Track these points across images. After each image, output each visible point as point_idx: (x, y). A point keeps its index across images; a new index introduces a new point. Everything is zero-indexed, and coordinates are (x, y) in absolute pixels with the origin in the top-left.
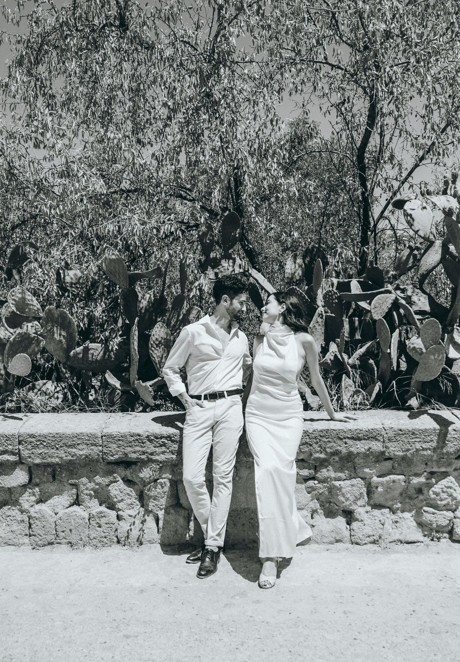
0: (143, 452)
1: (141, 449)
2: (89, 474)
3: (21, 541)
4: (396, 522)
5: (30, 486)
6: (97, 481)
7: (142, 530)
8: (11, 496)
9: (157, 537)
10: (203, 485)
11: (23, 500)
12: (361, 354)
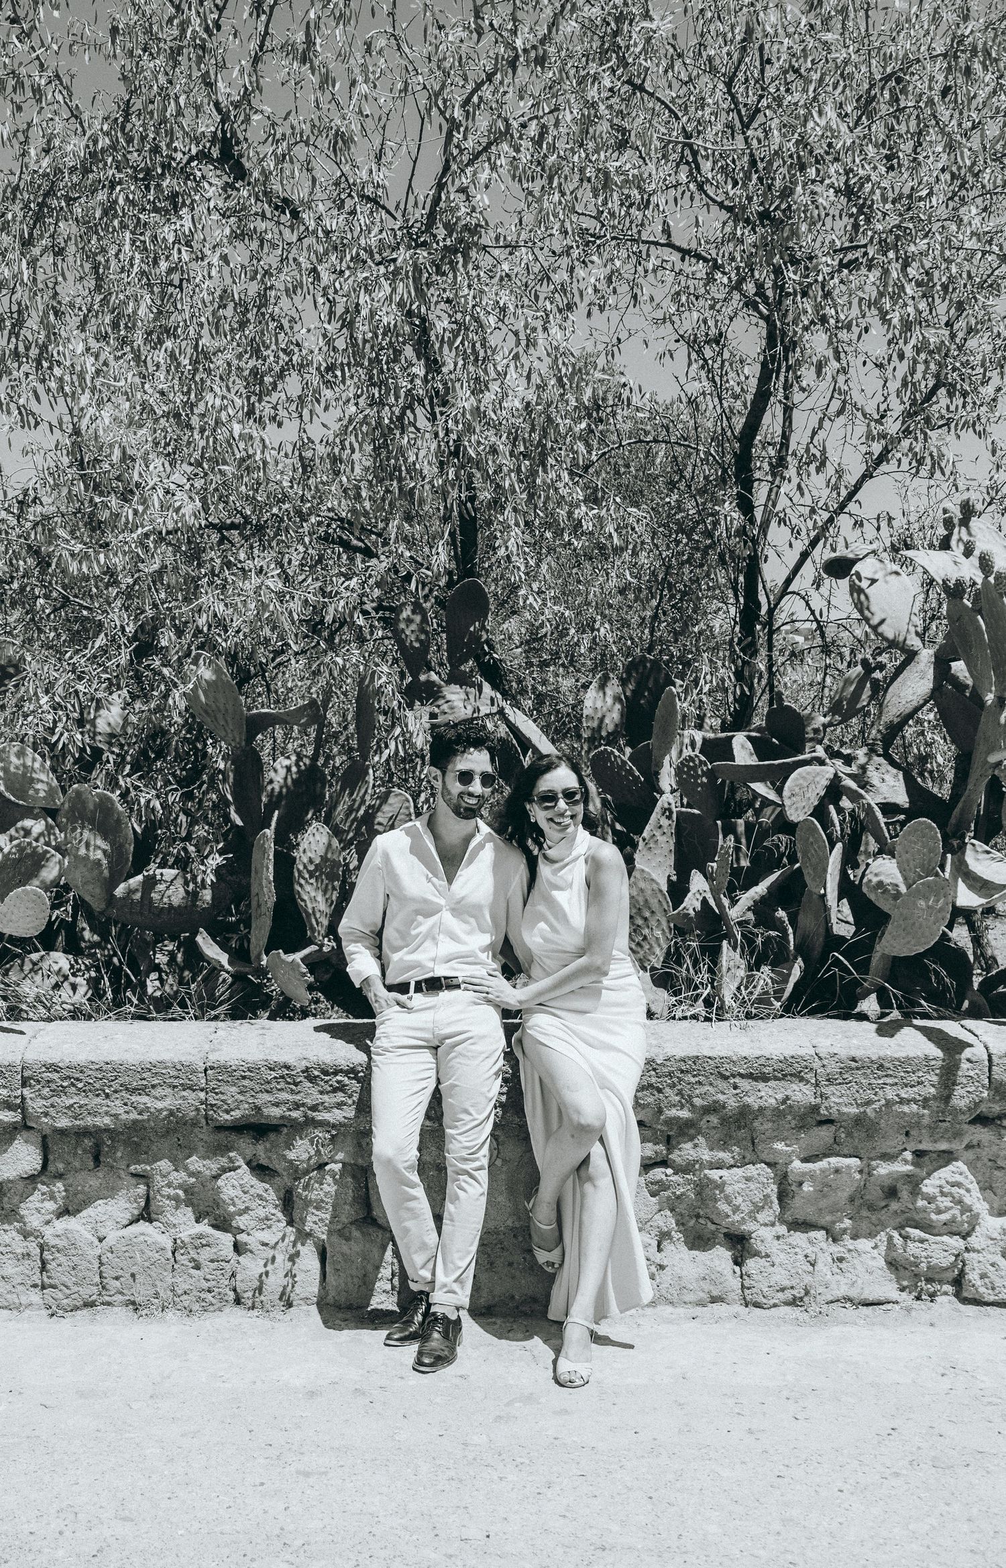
0: (296, 1104)
1: (290, 1097)
2: (175, 1152)
3: (24, 1300)
4: (841, 1260)
5: (43, 1178)
6: (192, 1168)
7: (290, 1274)
8: (1, 1201)
9: (313, 1292)
11: (28, 1209)
12: (757, 897)
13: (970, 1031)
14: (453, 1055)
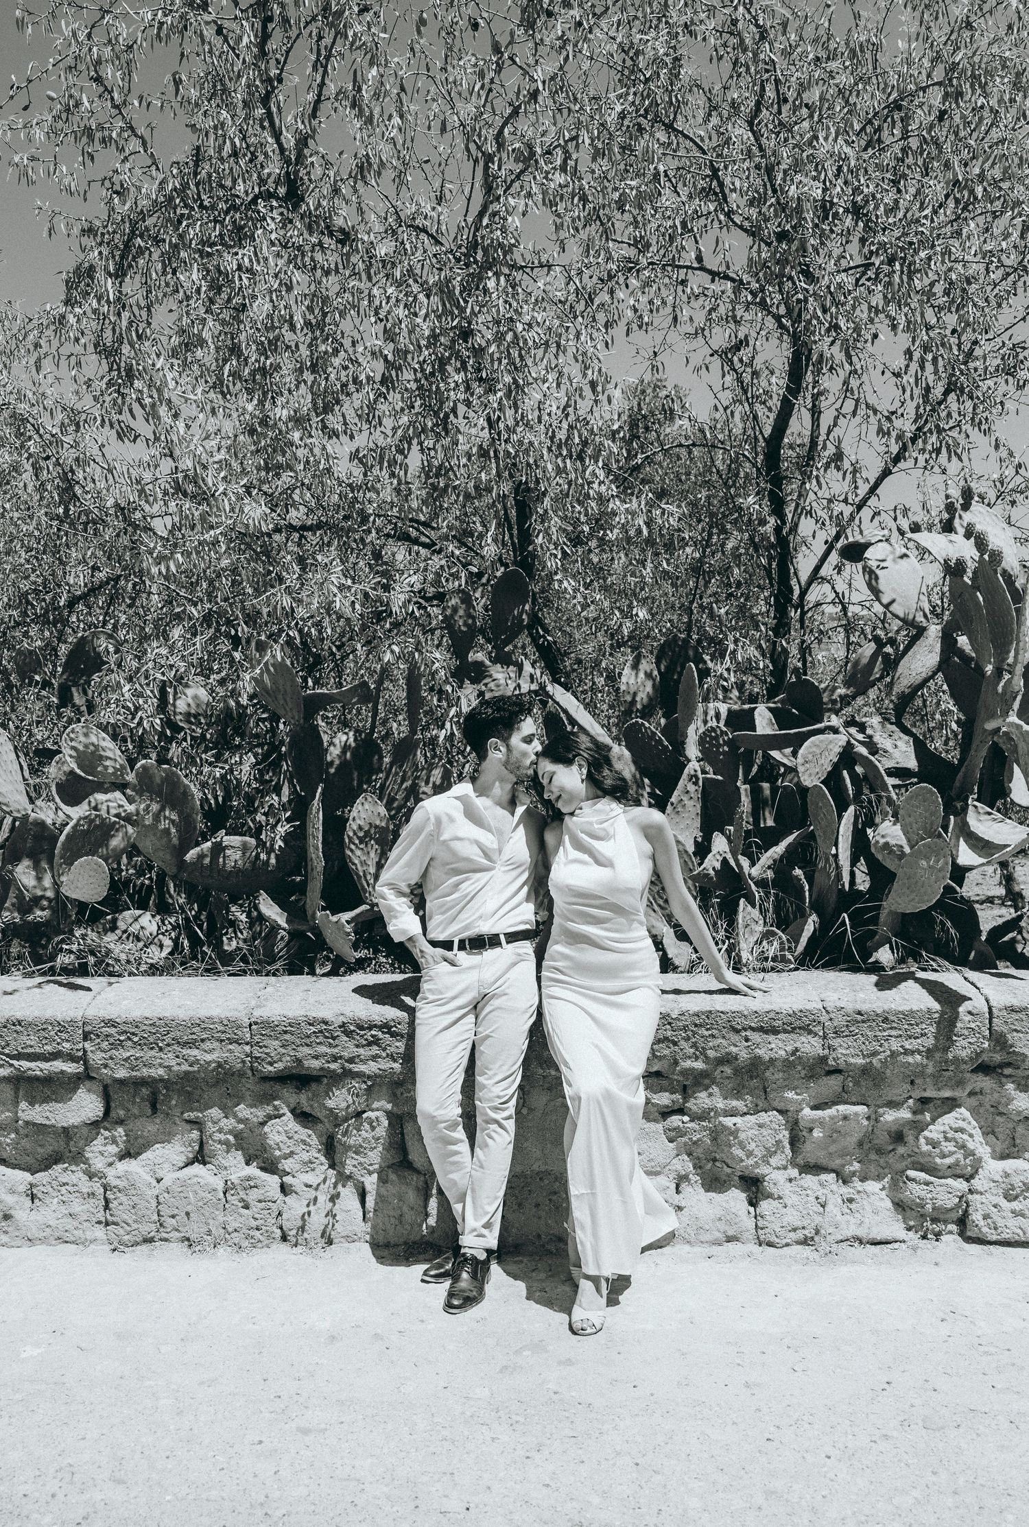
0: (334, 1056)
1: (329, 1051)
2: (225, 1101)
3: (89, 1235)
4: (851, 1200)
5: (106, 1124)
6: (240, 1115)
7: (331, 1214)
8: (68, 1145)
9: (363, 1229)
10: (456, 1124)
11: (92, 1152)
12: (776, 856)
13: (972, 984)
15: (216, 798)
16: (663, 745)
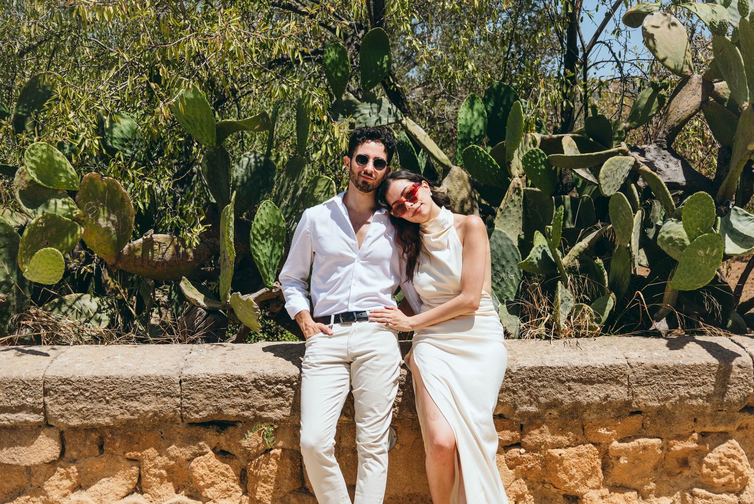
0: (247, 405)
1: (243, 401)
2: (159, 442)
5: (62, 463)
6: (172, 454)
8: (30, 480)
11: (50, 486)
12: (581, 249)
13: (738, 344)
14: (361, 368)
15: (144, 204)
16: (492, 164)
